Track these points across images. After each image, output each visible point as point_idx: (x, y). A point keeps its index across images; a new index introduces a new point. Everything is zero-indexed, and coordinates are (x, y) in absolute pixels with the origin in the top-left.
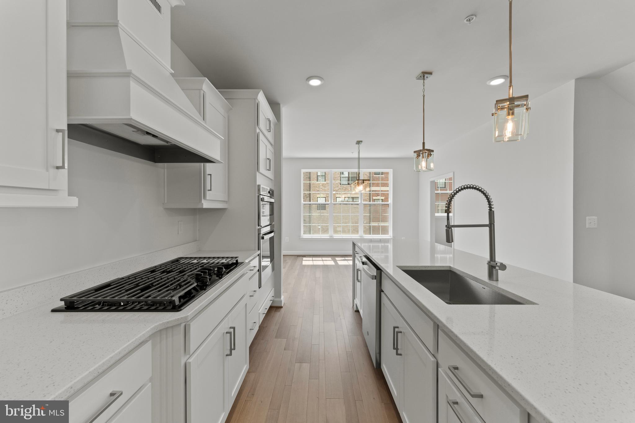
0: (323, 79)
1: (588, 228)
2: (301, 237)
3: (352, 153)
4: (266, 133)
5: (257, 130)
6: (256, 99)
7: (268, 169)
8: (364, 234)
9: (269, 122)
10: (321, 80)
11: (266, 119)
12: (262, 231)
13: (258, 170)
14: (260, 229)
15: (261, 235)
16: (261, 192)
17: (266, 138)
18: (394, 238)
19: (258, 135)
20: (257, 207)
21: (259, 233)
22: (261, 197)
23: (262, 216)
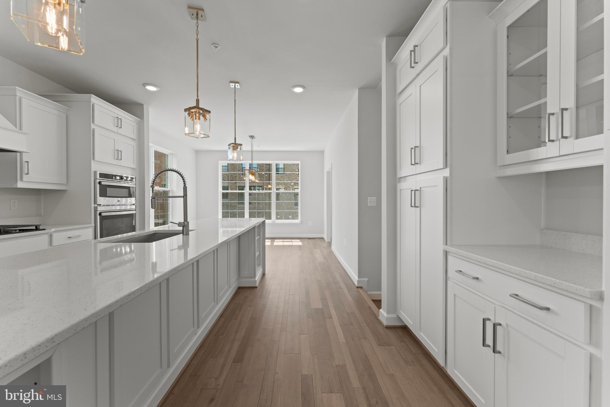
1: (369, 206)
3: (258, 146)
4: (115, 129)
5: (93, 126)
6: (90, 101)
7: (118, 159)
8: (276, 219)
9: (119, 120)
10: (156, 87)
11: (114, 117)
12: (100, 209)
13: (94, 159)
14: (97, 207)
15: (98, 212)
16: (98, 177)
17: (118, 133)
18: (302, 222)
19: (94, 130)
20: (93, 188)
21: (96, 210)
22: (98, 181)
23: (100, 196)
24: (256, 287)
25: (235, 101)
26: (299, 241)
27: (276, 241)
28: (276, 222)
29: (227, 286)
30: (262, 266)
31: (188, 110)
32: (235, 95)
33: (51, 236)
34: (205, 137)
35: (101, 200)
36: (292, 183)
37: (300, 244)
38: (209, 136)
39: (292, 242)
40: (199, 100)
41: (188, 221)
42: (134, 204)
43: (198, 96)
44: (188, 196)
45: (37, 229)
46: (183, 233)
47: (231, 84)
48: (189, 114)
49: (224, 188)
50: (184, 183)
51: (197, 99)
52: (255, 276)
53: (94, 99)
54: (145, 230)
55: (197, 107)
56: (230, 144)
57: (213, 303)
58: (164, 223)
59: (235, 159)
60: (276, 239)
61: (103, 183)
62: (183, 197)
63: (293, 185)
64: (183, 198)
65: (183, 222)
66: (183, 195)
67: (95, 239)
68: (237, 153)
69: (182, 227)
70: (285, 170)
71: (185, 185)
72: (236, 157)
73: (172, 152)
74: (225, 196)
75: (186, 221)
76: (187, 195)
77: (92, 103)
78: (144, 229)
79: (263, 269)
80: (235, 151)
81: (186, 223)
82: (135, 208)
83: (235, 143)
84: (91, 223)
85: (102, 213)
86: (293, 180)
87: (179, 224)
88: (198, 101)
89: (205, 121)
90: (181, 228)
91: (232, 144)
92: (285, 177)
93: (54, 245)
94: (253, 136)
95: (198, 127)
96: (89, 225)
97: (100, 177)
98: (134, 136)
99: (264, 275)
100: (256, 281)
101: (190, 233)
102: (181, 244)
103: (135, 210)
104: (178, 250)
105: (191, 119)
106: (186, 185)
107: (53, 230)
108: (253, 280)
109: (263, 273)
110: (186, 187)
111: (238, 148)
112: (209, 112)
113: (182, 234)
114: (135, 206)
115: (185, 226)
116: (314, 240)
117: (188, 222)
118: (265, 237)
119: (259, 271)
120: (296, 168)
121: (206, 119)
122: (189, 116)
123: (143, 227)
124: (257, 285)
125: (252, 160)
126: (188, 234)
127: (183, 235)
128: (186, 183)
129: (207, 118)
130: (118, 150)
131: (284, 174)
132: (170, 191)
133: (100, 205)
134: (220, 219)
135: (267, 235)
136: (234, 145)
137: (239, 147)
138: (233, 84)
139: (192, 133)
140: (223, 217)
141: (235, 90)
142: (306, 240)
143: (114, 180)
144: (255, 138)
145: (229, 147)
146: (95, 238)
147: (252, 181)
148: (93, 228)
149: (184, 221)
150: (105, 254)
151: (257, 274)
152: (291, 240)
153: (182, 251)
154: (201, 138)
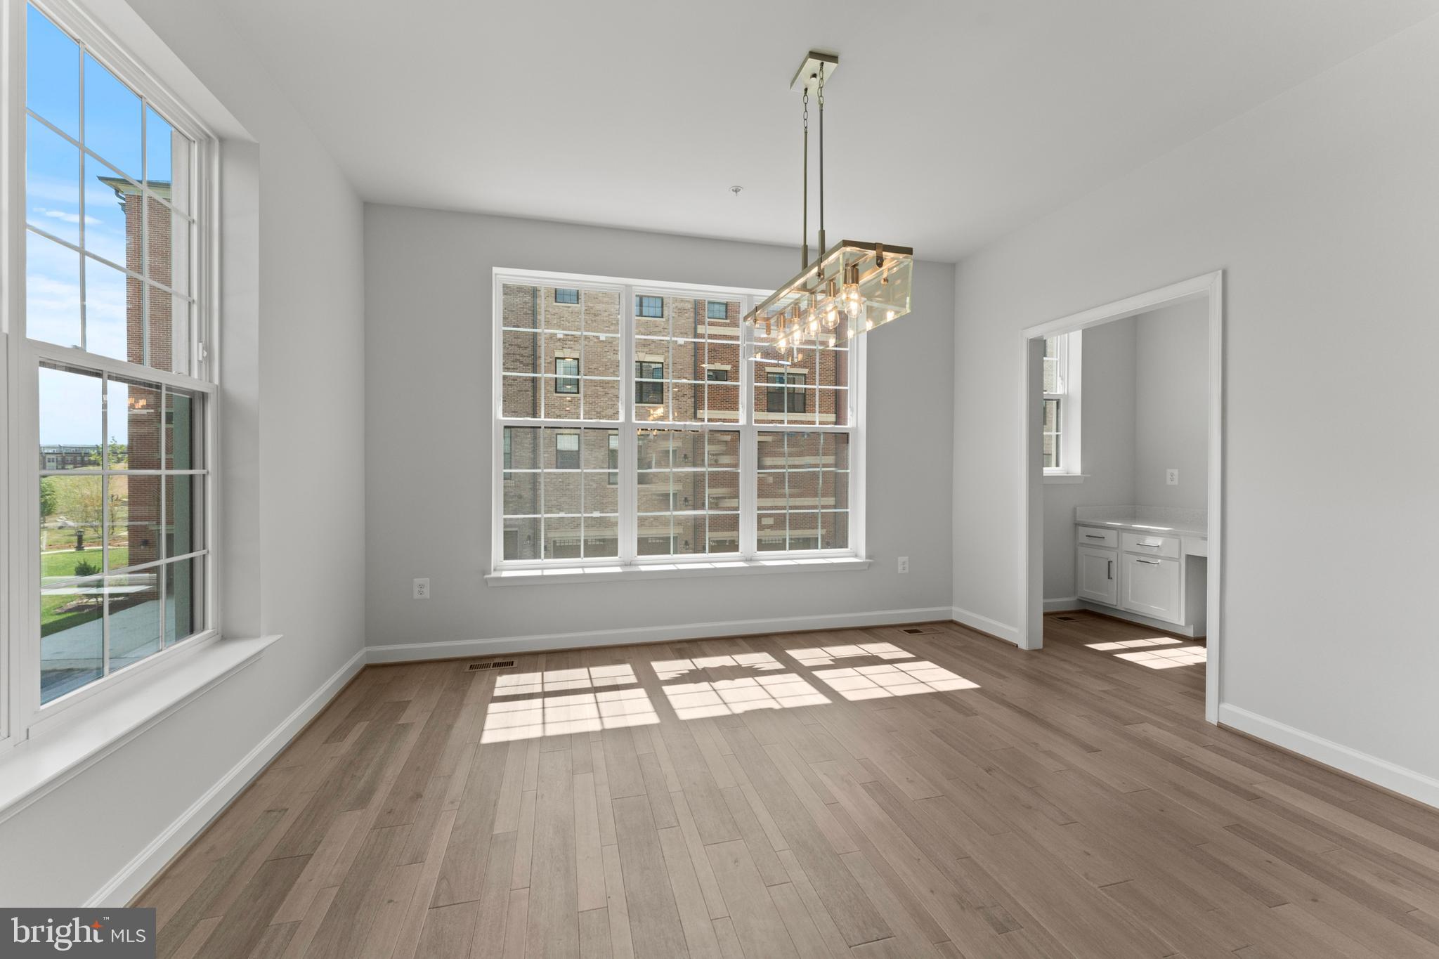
2: (494, 575)
18: (871, 561)
28: (763, 563)
60: (776, 640)
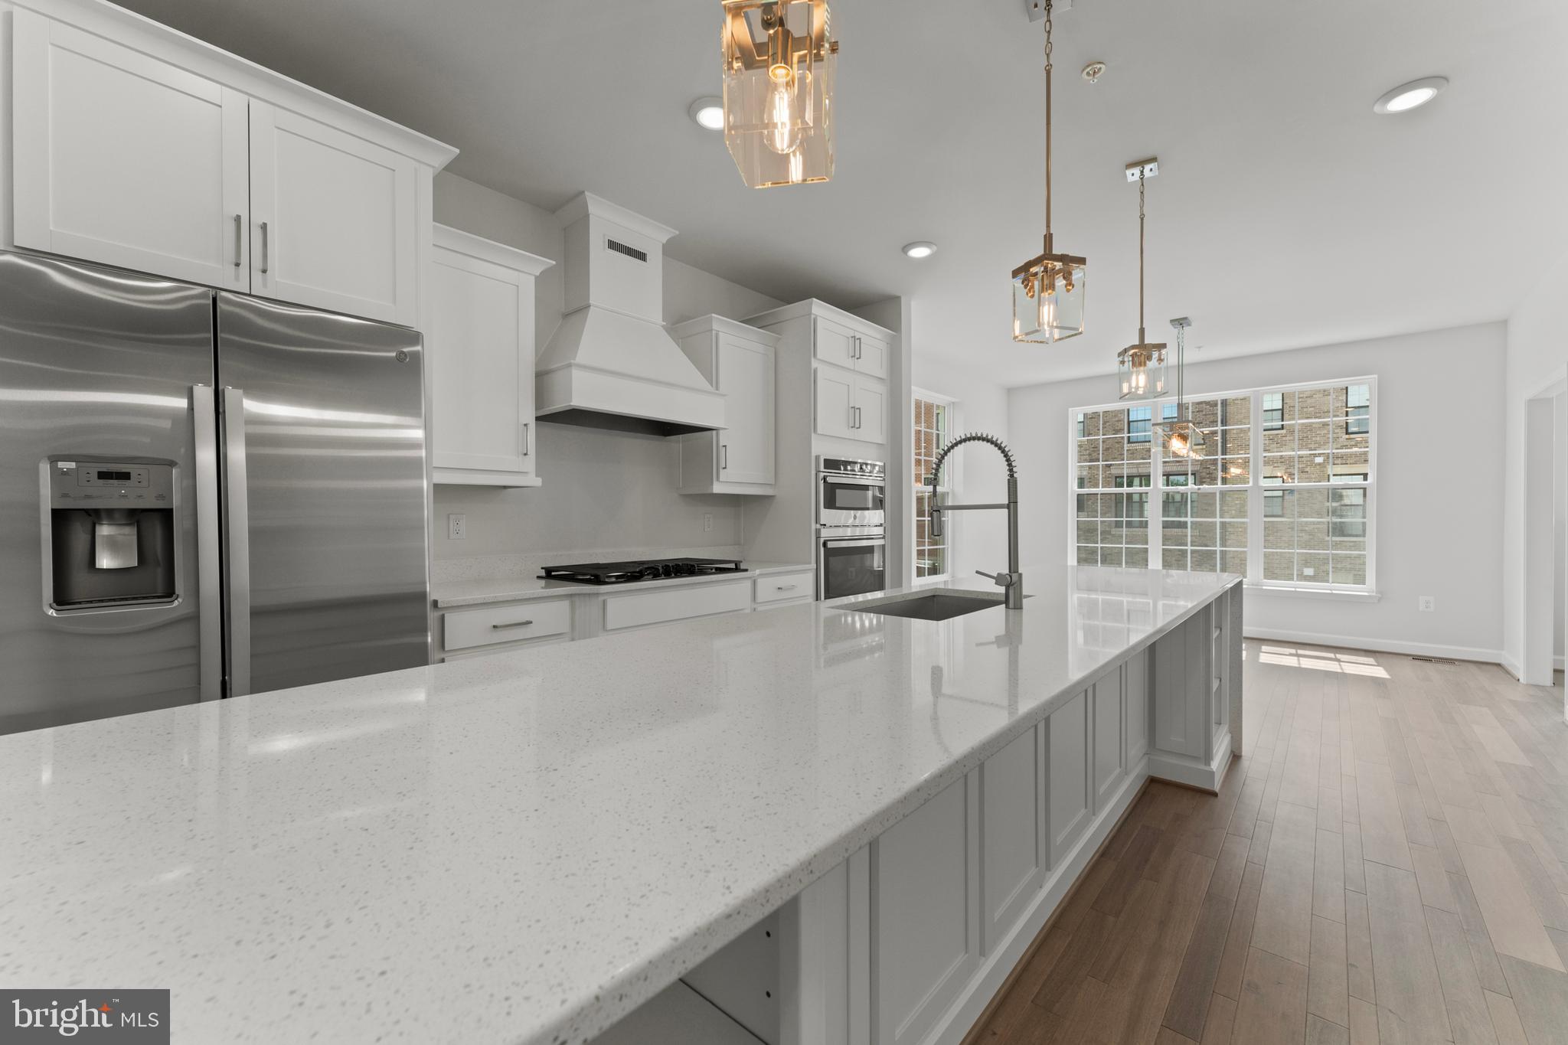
0: (931, 243)
3: (1200, 347)
4: (849, 363)
5: (814, 364)
6: (810, 314)
7: (854, 427)
8: (1265, 578)
9: (857, 342)
10: (928, 247)
11: (848, 338)
12: (825, 534)
13: (815, 430)
14: (820, 530)
15: (822, 540)
16: (822, 468)
17: (854, 370)
18: (1381, 596)
19: (815, 371)
20: (814, 492)
21: (818, 537)
22: (822, 475)
23: (825, 507)
24: (1215, 794)
25: (1142, 219)
26: (1371, 660)
27: (1264, 648)
28: (1264, 588)
29: (1118, 770)
30: (1230, 726)
31: (1023, 271)
32: (1142, 200)
33: (754, 583)
34: (1069, 337)
35: (827, 515)
36: (1320, 455)
37: (1380, 672)
38: (1077, 329)
39: (1339, 661)
40: (1051, 235)
41: (1020, 572)
42: (881, 525)
43: (1048, 226)
44: (1019, 504)
45: (737, 569)
46: (1007, 602)
47: (1129, 172)
48: (1026, 282)
49: (1081, 483)
50: (1011, 470)
51: (1045, 236)
52: (1208, 758)
53: (819, 309)
54: (902, 586)
55: (1048, 255)
56: (1126, 351)
57: (1083, 811)
58: (934, 571)
59: (1141, 391)
60: (1266, 642)
61: (829, 480)
62: (1008, 507)
63: (1319, 464)
64: (1006, 510)
65: (1007, 572)
66: (1007, 502)
67: (817, 600)
68: (1148, 376)
69: (1004, 587)
70: (1286, 416)
71: (1012, 476)
72: (1145, 387)
73: (954, 400)
74: (1082, 502)
75: (1014, 572)
76: (1016, 502)
77: (813, 316)
78: (900, 585)
79: (1232, 737)
80: (1142, 368)
81: (1015, 577)
82: (882, 533)
83: (1142, 345)
84: (810, 563)
85: (829, 543)
86: (1320, 445)
87: (999, 579)
88: (1048, 239)
89: (1068, 291)
90: (1002, 590)
91: (1133, 347)
92: (1288, 438)
93: (760, 601)
94: (1186, 318)
95: (1047, 312)
96: (807, 566)
97: (825, 468)
98: (882, 374)
99: (1235, 757)
100: (1213, 773)
101: (1025, 601)
102: (1002, 631)
103: (884, 538)
104: (995, 646)
105: (1029, 295)
106: (1015, 475)
107: (758, 572)
108: (1202, 767)
109: (1232, 752)
110: (1016, 481)
111: (1154, 357)
112: (1082, 261)
113: (1004, 605)
114: (882, 528)
115: (1012, 585)
116: (1447, 667)
117: (1021, 575)
118: (1241, 634)
119: (1220, 745)
120: (1340, 405)
121: (1070, 284)
122: (1026, 288)
123: (898, 583)
124: (1217, 788)
125: (1180, 393)
126: (1019, 607)
127: (1007, 607)
128: (1015, 469)
129: (1073, 282)
130: (854, 407)
131: (1282, 427)
132: (948, 493)
133: (825, 525)
134: (1073, 566)
135: (1247, 630)
136: (1136, 350)
137: (1155, 355)
138: (1137, 171)
139: (1033, 332)
140: (1079, 561)
141: (1143, 185)
142: (1408, 664)
143: (842, 472)
144: (1189, 325)
145: (1121, 359)
146: (817, 598)
147: (1179, 456)
148: (815, 571)
149: (1010, 572)
150: (834, 630)
151: (1214, 751)
152: (1332, 655)
153: (1005, 651)
154: (1057, 340)
